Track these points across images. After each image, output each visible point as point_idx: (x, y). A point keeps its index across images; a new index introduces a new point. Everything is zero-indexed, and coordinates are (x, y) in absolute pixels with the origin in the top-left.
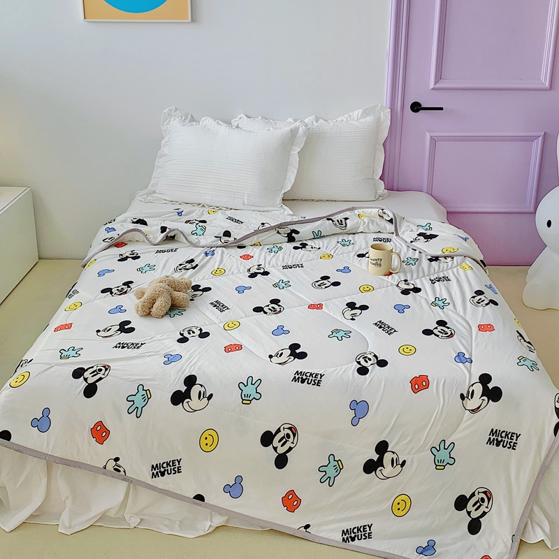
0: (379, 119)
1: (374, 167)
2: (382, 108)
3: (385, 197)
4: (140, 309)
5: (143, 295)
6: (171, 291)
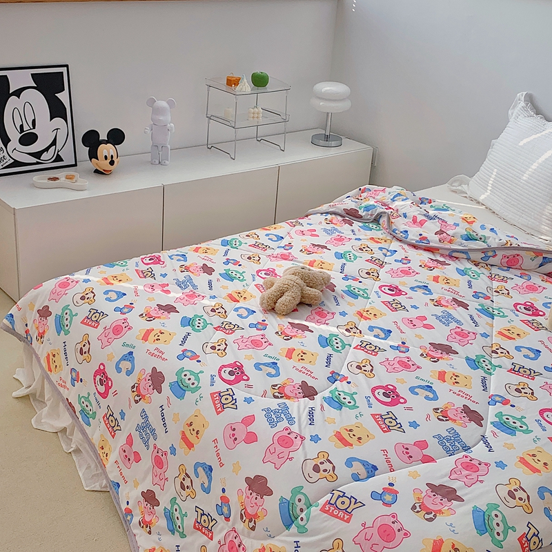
4: (265, 301)
5: (272, 285)
6: (302, 285)
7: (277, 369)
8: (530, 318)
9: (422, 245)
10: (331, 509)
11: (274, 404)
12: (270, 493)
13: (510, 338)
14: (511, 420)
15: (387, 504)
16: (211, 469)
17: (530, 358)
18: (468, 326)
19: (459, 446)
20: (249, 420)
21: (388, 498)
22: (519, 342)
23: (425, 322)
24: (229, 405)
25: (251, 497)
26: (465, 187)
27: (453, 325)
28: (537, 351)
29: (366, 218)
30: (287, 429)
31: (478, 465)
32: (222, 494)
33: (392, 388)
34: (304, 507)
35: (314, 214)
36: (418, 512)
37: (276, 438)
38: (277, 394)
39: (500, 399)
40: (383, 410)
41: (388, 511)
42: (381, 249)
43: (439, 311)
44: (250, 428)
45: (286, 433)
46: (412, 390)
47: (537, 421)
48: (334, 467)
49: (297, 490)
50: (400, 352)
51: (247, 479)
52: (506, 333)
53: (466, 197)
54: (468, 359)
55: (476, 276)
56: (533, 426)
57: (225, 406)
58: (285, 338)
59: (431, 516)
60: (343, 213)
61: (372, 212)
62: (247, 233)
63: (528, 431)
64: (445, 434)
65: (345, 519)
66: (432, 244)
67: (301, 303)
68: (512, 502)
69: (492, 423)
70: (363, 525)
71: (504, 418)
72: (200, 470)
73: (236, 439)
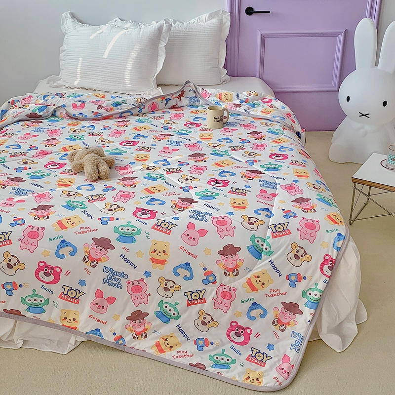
0: (222, 20)
1: (219, 58)
2: (224, 13)
3: (228, 81)
7: (158, 200)
8: (200, 128)
9: (97, 118)
10: (276, 234)
11: (187, 213)
12: (239, 249)
13: (210, 139)
14: (269, 166)
15: (295, 217)
17: (230, 142)
18: (188, 142)
19: (272, 184)
20: (191, 226)
21: (291, 214)
22: (215, 138)
23: (170, 149)
24: (170, 226)
26: (59, 83)
27: (182, 144)
28: (227, 138)
29: (44, 116)
30: (214, 218)
31: (291, 186)
32: (204, 272)
34: (263, 243)
36: (308, 212)
37: (215, 224)
38: (180, 209)
39: (251, 161)
40: (228, 188)
41: (299, 218)
42: (83, 128)
43: (165, 142)
46: (221, 176)
47: (276, 161)
48: (256, 218)
49: (253, 238)
50: (186, 165)
51: (219, 253)
52: (204, 137)
54: (212, 154)
55: (149, 121)
57: (169, 228)
60: (27, 118)
61: (46, 110)
63: (280, 166)
64: (262, 183)
65: (288, 233)
66: (105, 115)
69: (265, 171)
70: (298, 230)
71: (265, 166)
73: (194, 239)
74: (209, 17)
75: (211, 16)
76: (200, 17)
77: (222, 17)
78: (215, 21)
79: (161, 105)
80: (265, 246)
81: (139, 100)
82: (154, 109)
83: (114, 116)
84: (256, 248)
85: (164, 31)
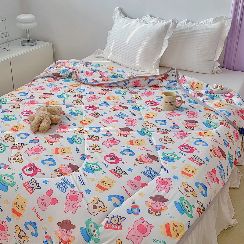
0: (224, 24)
1: (215, 54)
2: (227, 18)
3: (219, 73)
4: (33, 127)
5: (34, 118)
6: (50, 115)
7: (54, 161)
8: (155, 107)
9: (95, 84)
10: (109, 226)
11: (59, 180)
12: (74, 227)
13: (151, 118)
14: (169, 155)
15: (136, 214)
16: (35, 224)
17: (163, 125)
18: (132, 117)
19: (154, 174)
20: (50, 192)
21: (135, 211)
22: (155, 118)
23: (113, 119)
24: (36, 187)
25: (63, 232)
26: (101, 55)
27: (125, 118)
28: (164, 120)
29: (64, 76)
30: (72, 191)
31: (166, 181)
32: (45, 235)
33: (113, 155)
34: (95, 229)
35: (38, 79)
36: (152, 213)
37: (68, 198)
38: (59, 174)
39: (160, 147)
40: (113, 167)
41: (138, 217)
42: (77, 89)
43: (116, 112)
44: (52, 197)
45: (72, 193)
46: (122, 153)
47: (180, 152)
48: (103, 204)
49: (88, 221)
50: (108, 136)
51: (59, 224)
52: (148, 116)
53: (103, 59)
54: (138, 132)
55: (125, 93)
56: (179, 155)
57: (34, 189)
58: (51, 144)
59: (158, 213)
61: (67, 73)
62: (8, 94)
63: (178, 158)
64: (146, 170)
65: (119, 228)
66: (100, 83)
67: (52, 124)
68: (188, 194)
69: (162, 159)
70: (129, 228)
71: (166, 154)
72: (29, 226)
73: (46, 204)
74: (213, 21)
75: (215, 20)
76: (208, 19)
77: (225, 22)
78: (217, 24)
79: (143, 82)
80: (95, 233)
81: (132, 76)
82: (137, 84)
83: (105, 85)
84: (88, 232)
85: (170, 28)
